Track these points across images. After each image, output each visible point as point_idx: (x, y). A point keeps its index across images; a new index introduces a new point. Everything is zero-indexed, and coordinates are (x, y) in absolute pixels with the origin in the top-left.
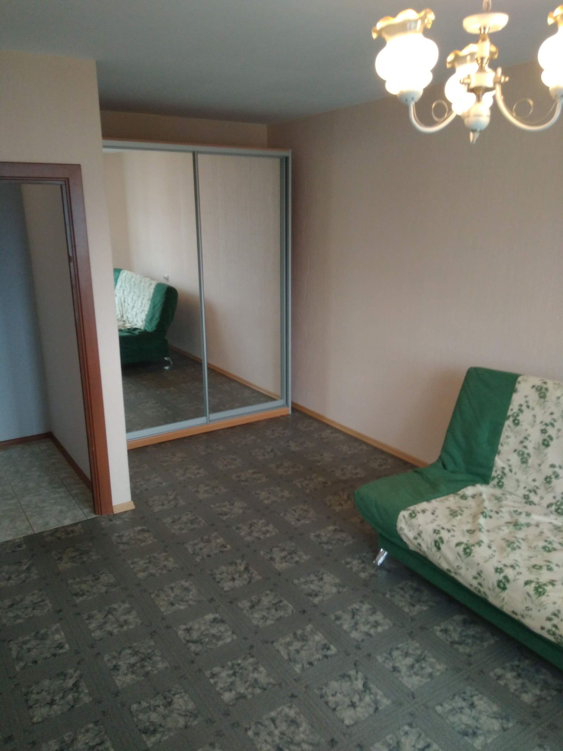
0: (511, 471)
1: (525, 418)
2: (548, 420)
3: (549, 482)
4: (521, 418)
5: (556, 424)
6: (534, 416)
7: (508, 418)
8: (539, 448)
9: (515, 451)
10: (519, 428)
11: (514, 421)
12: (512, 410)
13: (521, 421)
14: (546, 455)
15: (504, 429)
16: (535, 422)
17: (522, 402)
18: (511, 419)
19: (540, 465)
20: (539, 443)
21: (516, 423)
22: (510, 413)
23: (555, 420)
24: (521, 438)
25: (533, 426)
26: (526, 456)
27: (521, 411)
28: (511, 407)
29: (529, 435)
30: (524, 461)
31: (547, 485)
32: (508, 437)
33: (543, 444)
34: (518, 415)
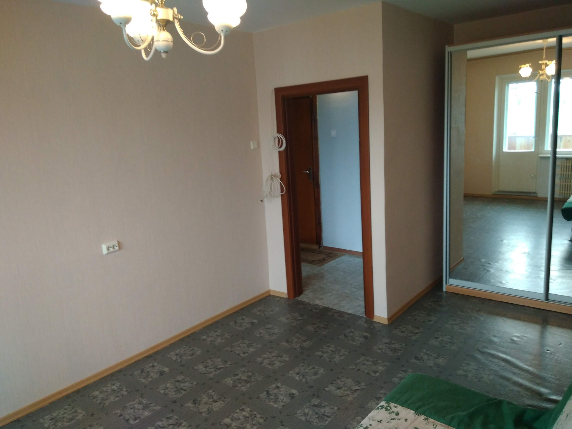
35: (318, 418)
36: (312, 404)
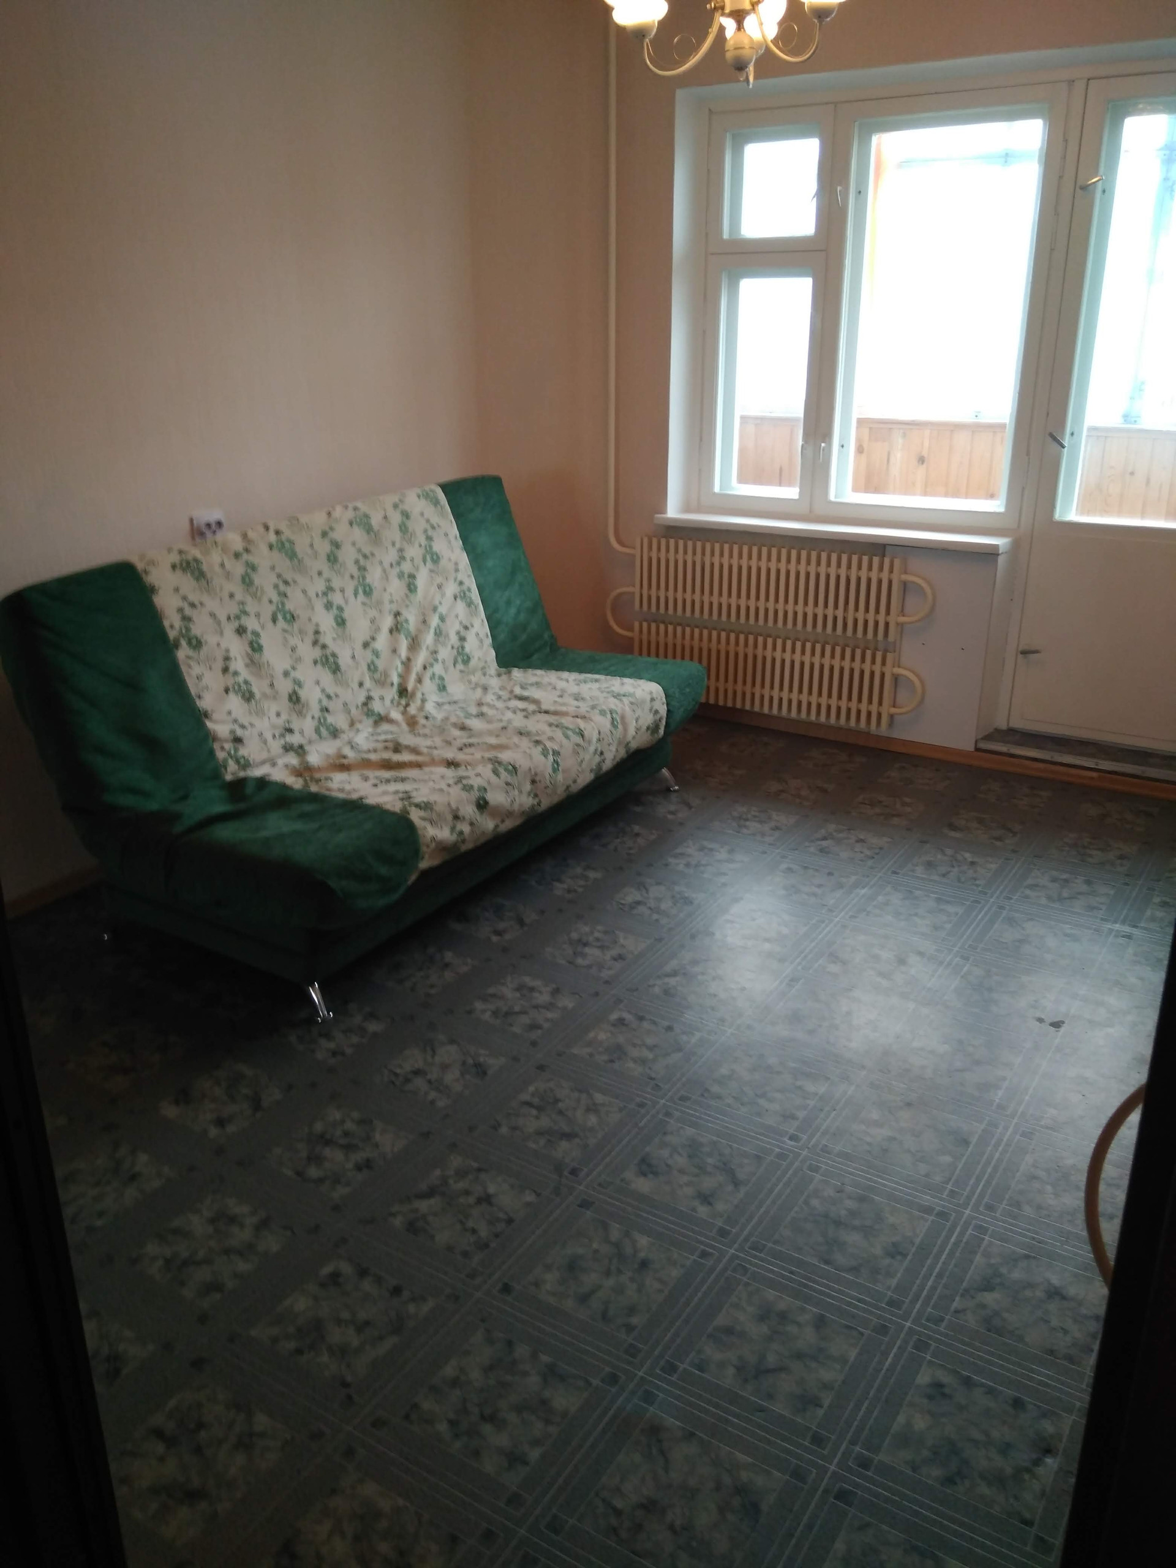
0: (243, 727)
1: (201, 626)
2: (234, 610)
3: (298, 700)
4: (196, 630)
5: (248, 609)
6: (213, 615)
7: (177, 645)
8: (252, 661)
9: (227, 691)
10: (205, 650)
11: (189, 643)
12: (172, 627)
13: (199, 635)
14: (268, 665)
15: (184, 668)
16: (219, 623)
17: (179, 603)
18: (183, 643)
19: (272, 685)
20: (248, 655)
21: (196, 644)
22: (172, 634)
23: (243, 603)
24: (219, 665)
25: (222, 634)
26: (244, 687)
27: (186, 619)
28: (166, 623)
29: (227, 651)
30: (248, 697)
31: (297, 707)
32: (199, 678)
33: (253, 650)
34: (188, 629)
35: (557, 1101)
36: (577, 1140)
